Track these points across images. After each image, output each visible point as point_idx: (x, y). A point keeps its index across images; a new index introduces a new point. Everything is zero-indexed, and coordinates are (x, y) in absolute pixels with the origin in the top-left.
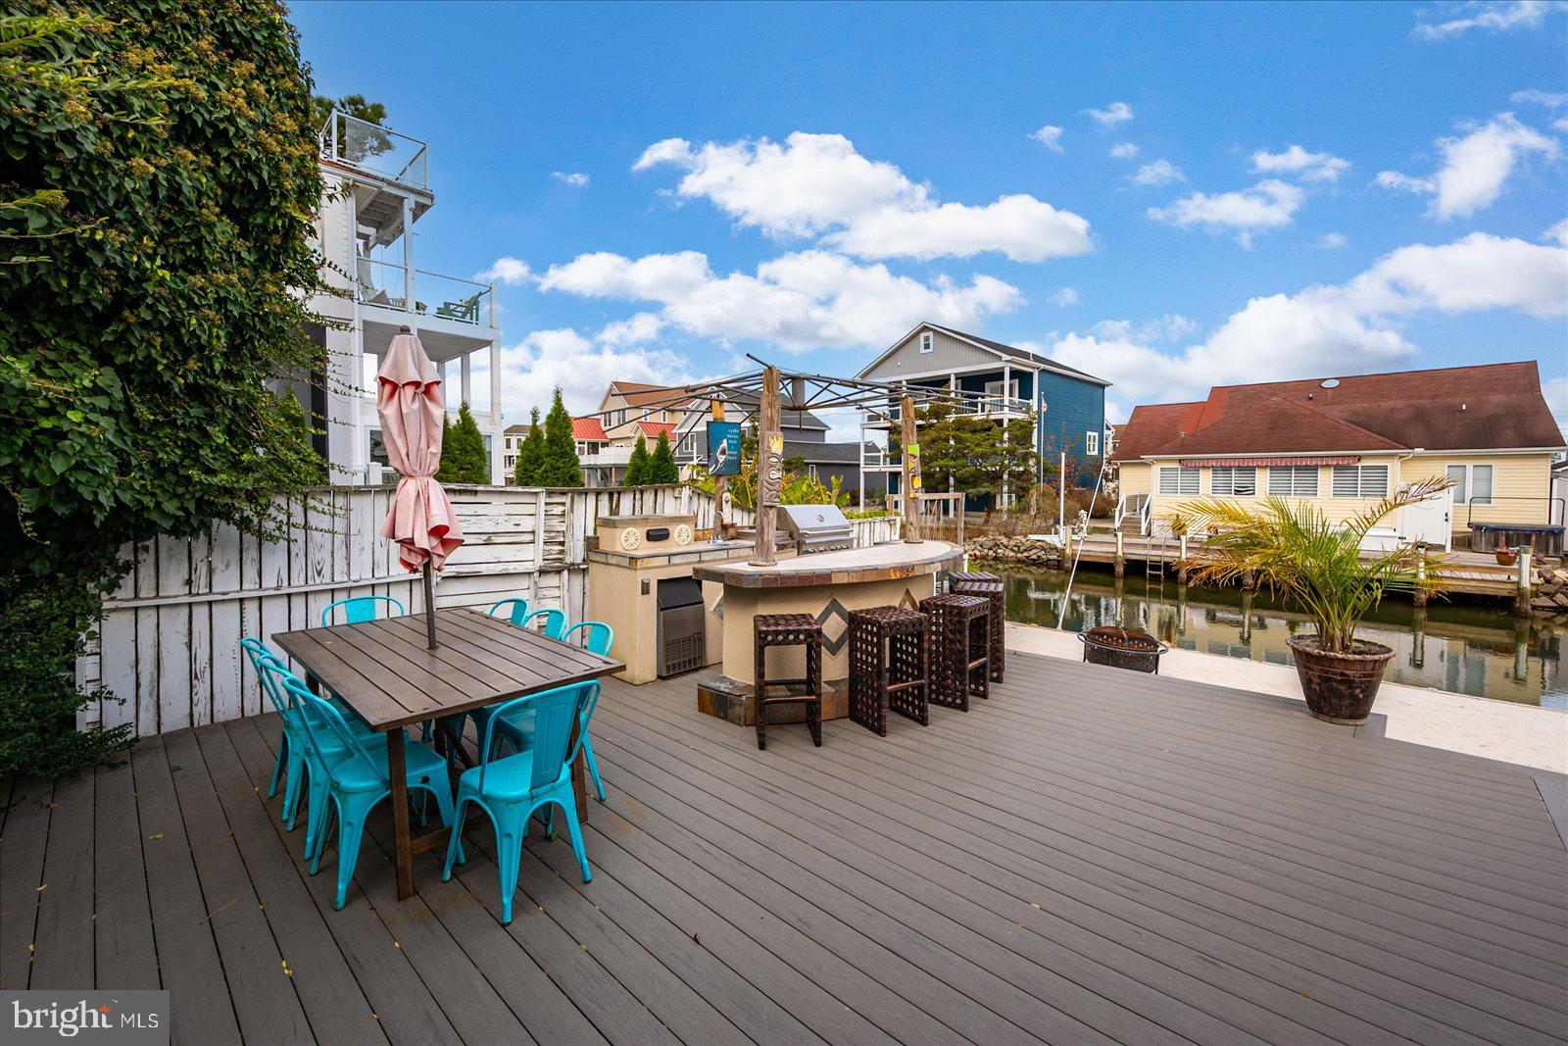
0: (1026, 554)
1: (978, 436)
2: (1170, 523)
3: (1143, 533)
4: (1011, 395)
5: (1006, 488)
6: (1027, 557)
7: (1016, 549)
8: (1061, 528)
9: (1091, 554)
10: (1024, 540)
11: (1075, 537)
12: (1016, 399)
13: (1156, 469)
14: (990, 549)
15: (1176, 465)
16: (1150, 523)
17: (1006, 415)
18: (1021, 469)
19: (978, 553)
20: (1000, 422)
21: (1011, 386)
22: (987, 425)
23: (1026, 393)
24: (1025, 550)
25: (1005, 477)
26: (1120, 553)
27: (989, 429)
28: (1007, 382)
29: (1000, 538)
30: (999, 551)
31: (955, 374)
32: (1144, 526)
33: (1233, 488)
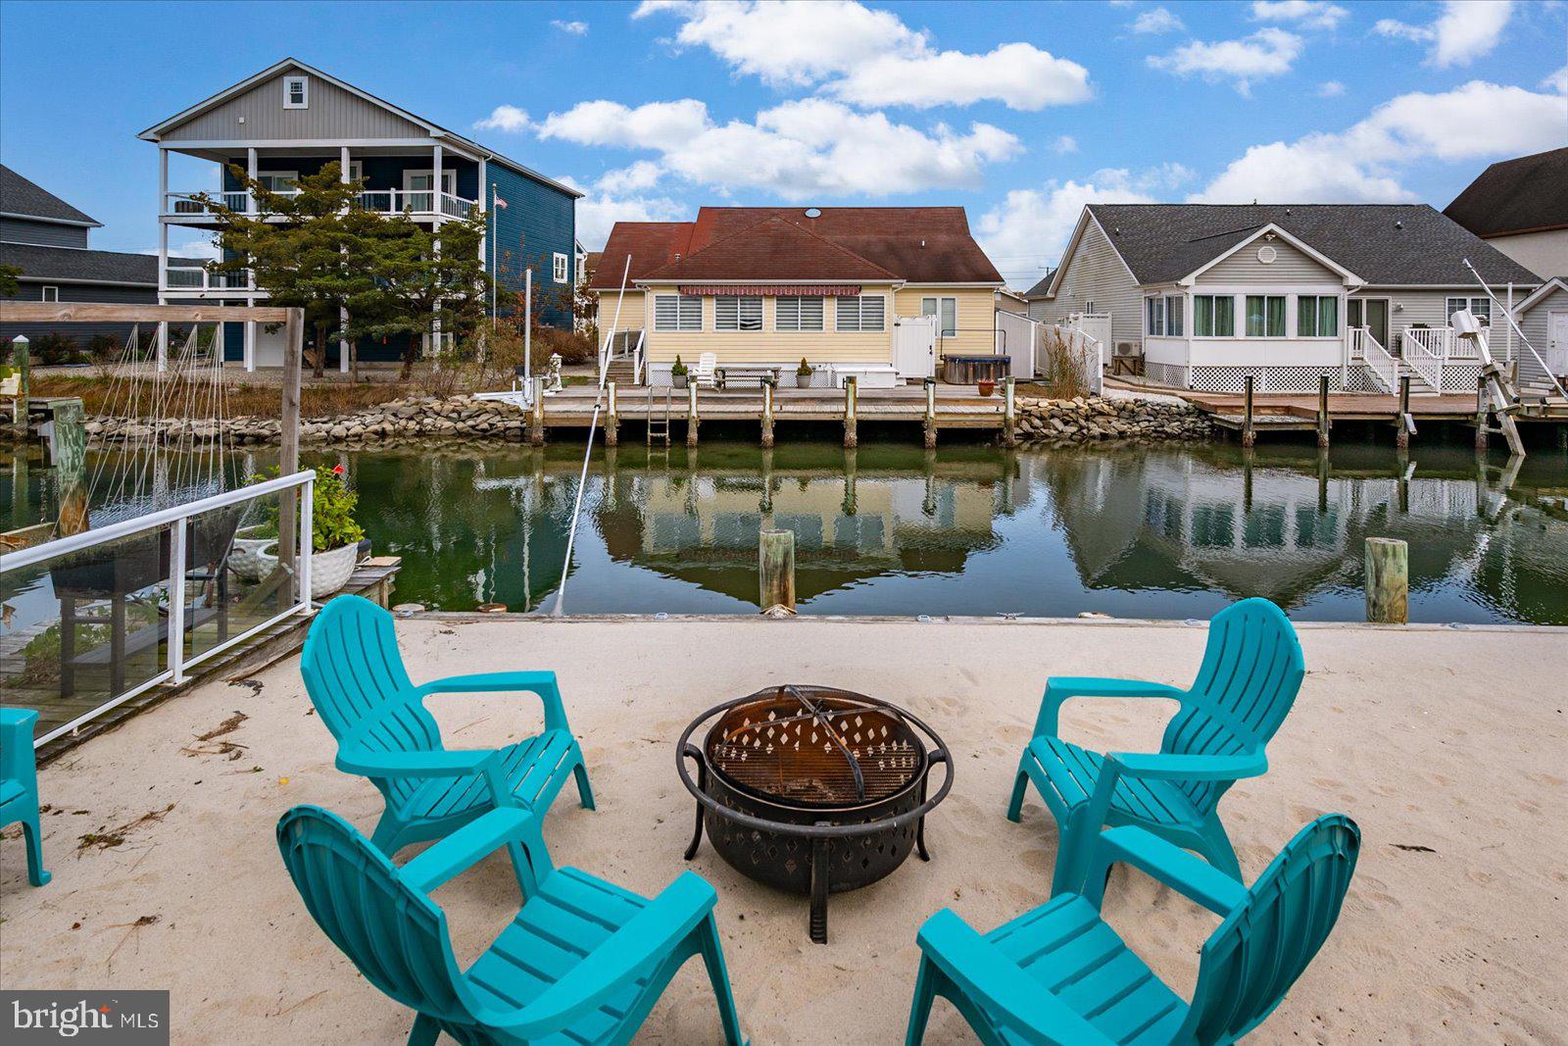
0: (471, 422)
1: (390, 243)
2: (670, 367)
3: (637, 382)
4: (445, 188)
5: (437, 324)
6: (473, 427)
7: (455, 415)
8: (527, 381)
9: (571, 415)
10: (467, 401)
11: (547, 393)
12: (453, 197)
13: (651, 297)
14: (411, 418)
15: (674, 293)
16: (644, 369)
17: (438, 217)
18: (462, 296)
19: (388, 427)
20: (428, 227)
21: (445, 178)
22: (403, 229)
23: (468, 189)
24: (470, 417)
25: (437, 307)
26: (612, 412)
27: (408, 235)
28: (438, 172)
29: (428, 400)
30: (426, 421)
31: (350, 149)
32: (637, 371)
33: (739, 322)
